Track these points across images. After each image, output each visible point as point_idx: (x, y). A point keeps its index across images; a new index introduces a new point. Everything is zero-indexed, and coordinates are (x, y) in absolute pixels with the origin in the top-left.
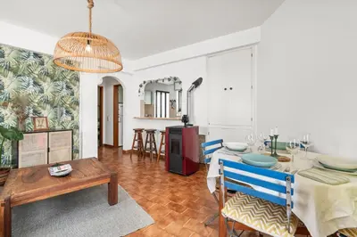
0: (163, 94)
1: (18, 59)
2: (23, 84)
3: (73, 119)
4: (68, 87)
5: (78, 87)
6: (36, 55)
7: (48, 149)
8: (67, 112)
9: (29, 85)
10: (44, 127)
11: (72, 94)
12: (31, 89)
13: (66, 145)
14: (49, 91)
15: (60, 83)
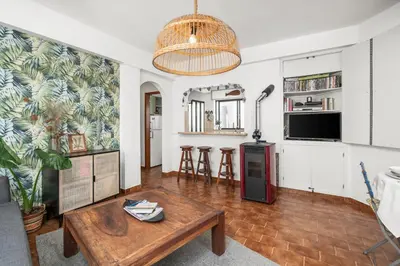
0: (198, 104)
1: (48, 55)
2: (55, 89)
3: (112, 136)
4: (107, 95)
5: (118, 95)
6: (71, 50)
7: (94, 177)
8: (107, 128)
9: (62, 91)
10: (82, 147)
11: (112, 104)
12: (65, 97)
13: (113, 171)
14: (86, 99)
15: (98, 89)
